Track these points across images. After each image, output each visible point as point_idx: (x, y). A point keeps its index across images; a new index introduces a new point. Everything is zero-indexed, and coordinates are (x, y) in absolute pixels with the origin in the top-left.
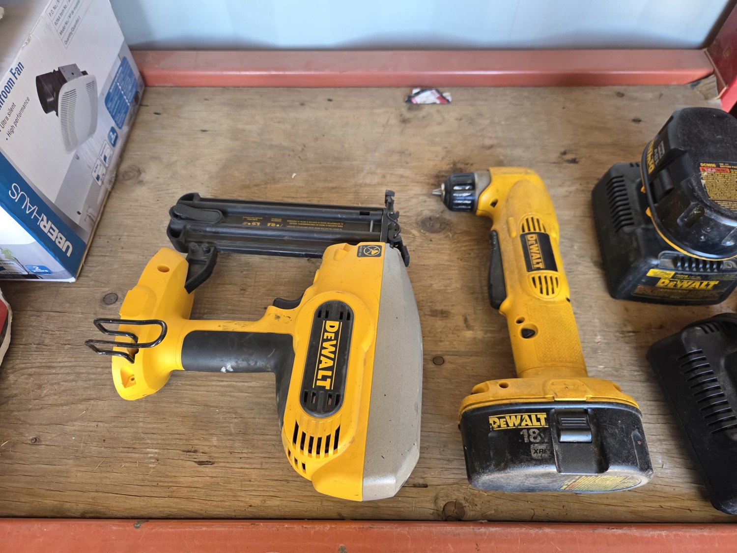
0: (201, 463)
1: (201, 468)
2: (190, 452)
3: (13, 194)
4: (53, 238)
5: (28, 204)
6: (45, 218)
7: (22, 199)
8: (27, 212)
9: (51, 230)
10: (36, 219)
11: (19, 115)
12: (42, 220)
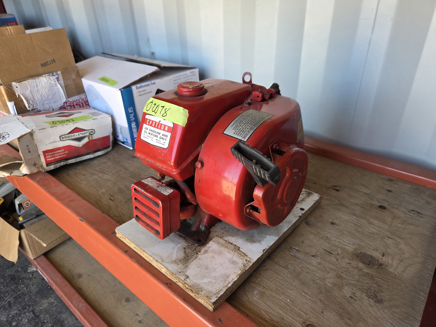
0: (110, 199)
1: (109, 200)
2: (111, 195)
3: (130, 110)
4: (134, 131)
5: (133, 116)
6: (135, 124)
7: (131, 113)
8: (131, 117)
9: (134, 128)
10: (132, 121)
11: (146, 93)
12: (134, 123)
